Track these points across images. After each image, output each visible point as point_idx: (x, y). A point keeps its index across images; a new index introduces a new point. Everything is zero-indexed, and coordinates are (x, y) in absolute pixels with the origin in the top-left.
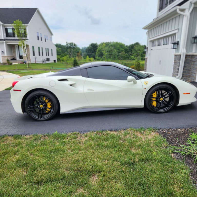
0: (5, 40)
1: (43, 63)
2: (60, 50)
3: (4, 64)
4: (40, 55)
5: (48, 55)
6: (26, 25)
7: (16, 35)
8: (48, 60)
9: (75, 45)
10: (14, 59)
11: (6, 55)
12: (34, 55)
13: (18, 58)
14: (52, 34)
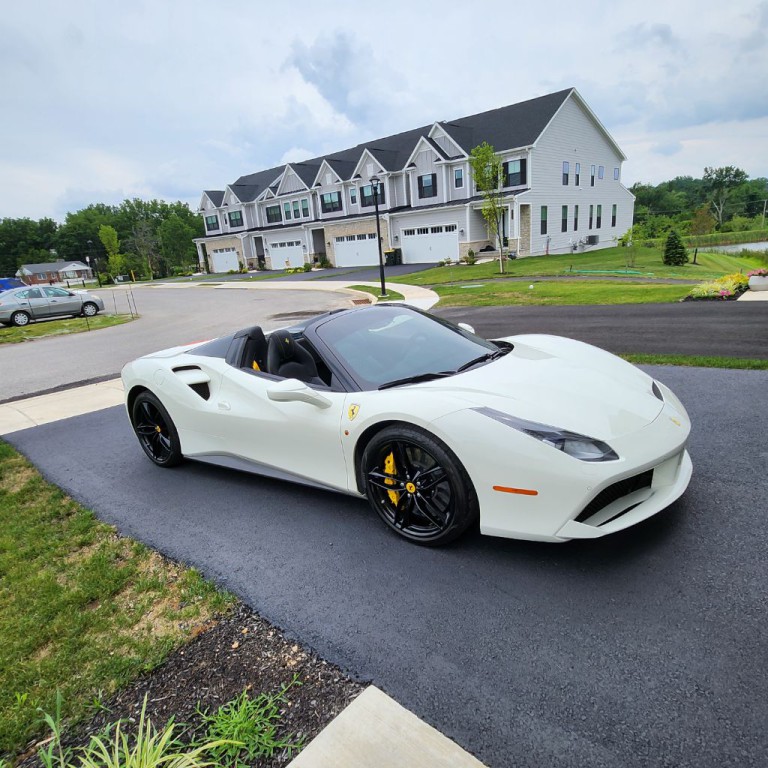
0: (472, 199)
1: (575, 252)
2: (680, 197)
3: (458, 263)
4: (564, 229)
5: (599, 226)
6: (526, 147)
7: (500, 184)
8: (592, 240)
9: (738, 174)
10: (490, 248)
11: (468, 241)
12: (544, 230)
13: (497, 245)
14: (621, 157)
